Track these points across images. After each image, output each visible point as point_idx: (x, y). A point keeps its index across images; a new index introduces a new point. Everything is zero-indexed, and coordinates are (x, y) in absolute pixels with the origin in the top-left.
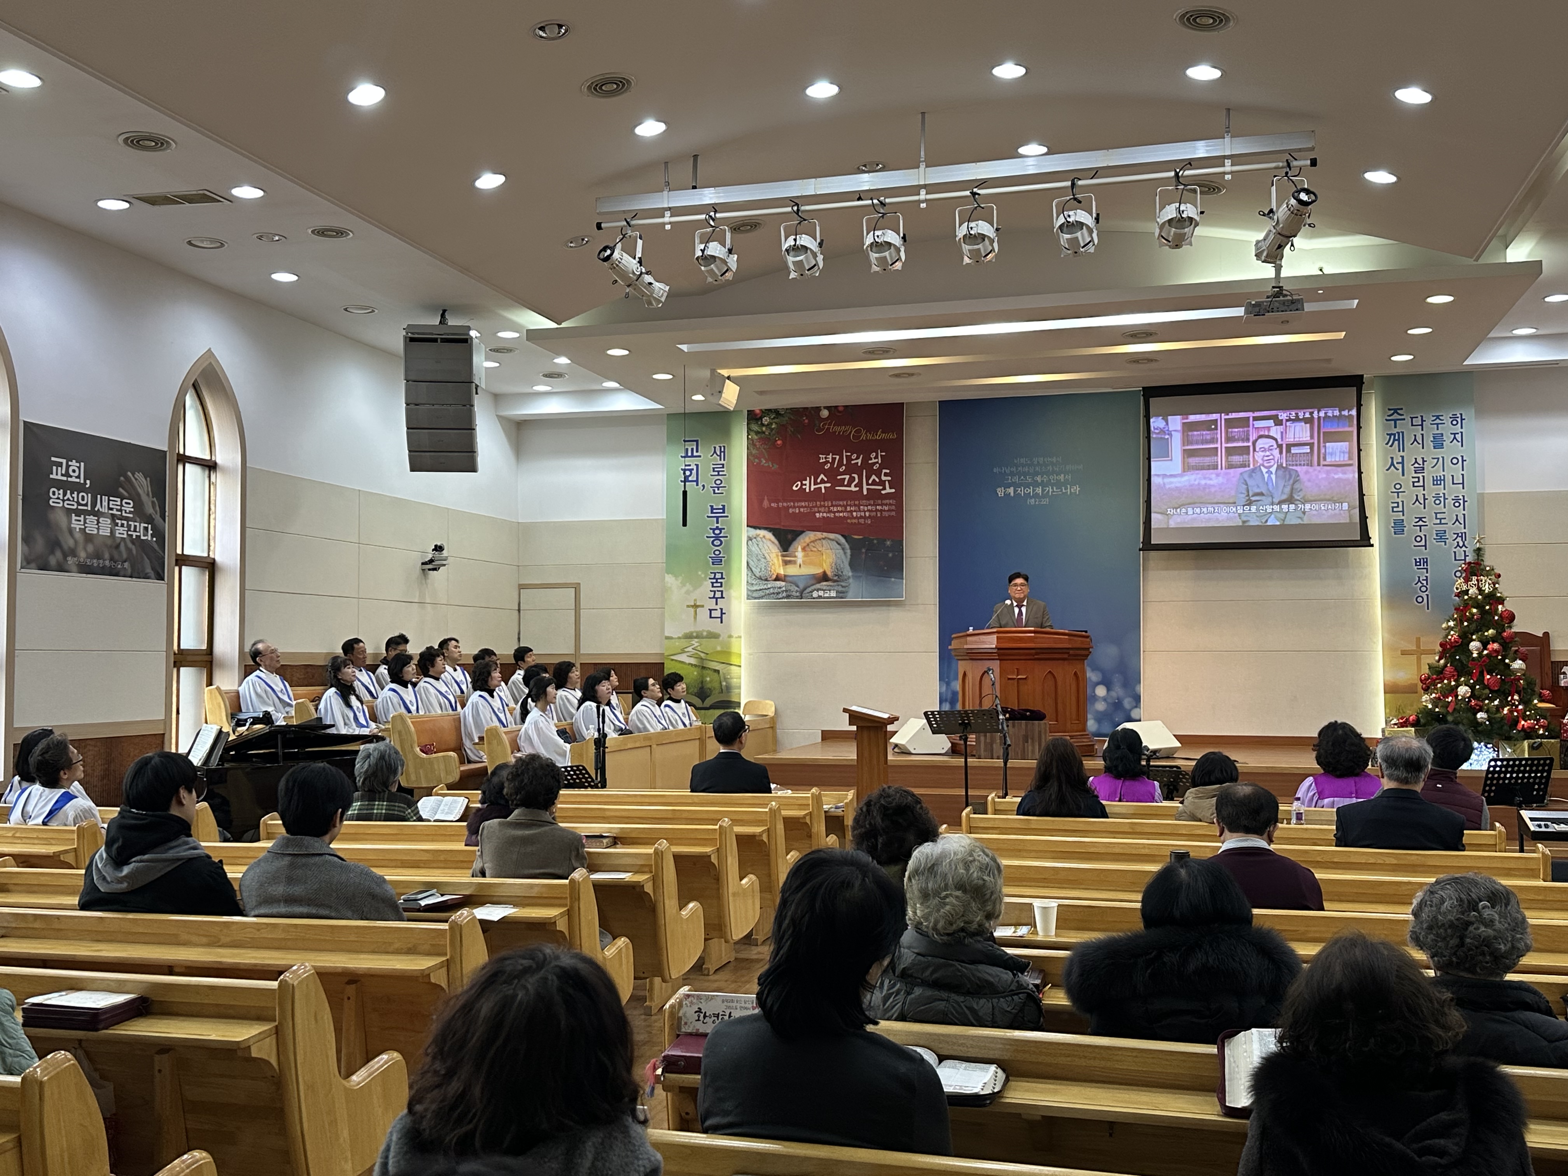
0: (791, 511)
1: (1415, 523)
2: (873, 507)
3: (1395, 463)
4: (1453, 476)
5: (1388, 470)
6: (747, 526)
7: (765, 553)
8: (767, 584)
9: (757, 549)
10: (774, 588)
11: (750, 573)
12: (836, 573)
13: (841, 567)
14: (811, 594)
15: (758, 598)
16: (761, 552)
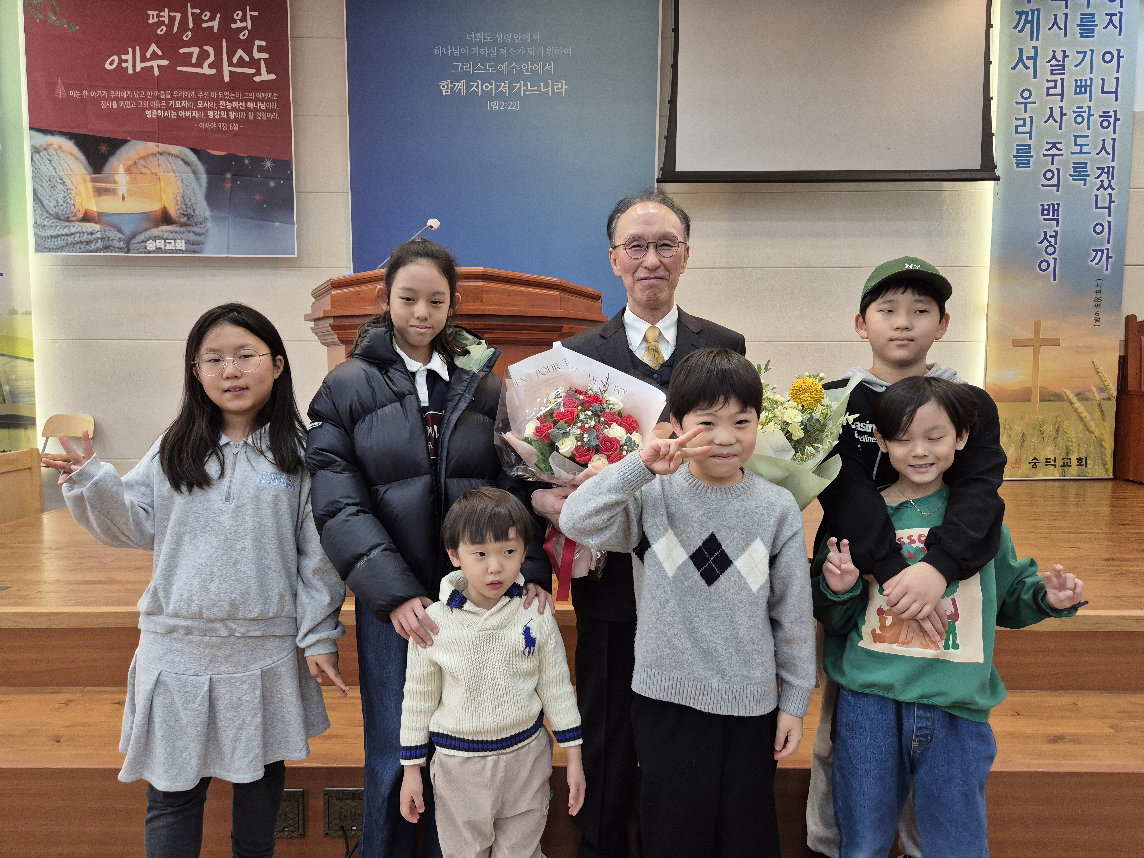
0: (104, 105)
1: (1047, 150)
2: (241, 104)
3: (1025, 58)
4: (1103, 80)
5: (1013, 68)
6: (31, 129)
7: (61, 174)
8: (69, 226)
9: (49, 166)
10: (80, 233)
11: (39, 209)
12: (186, 213)
13: (192, 201)
14: (143, 244)
15: (56, 250)
16: (56, 172)
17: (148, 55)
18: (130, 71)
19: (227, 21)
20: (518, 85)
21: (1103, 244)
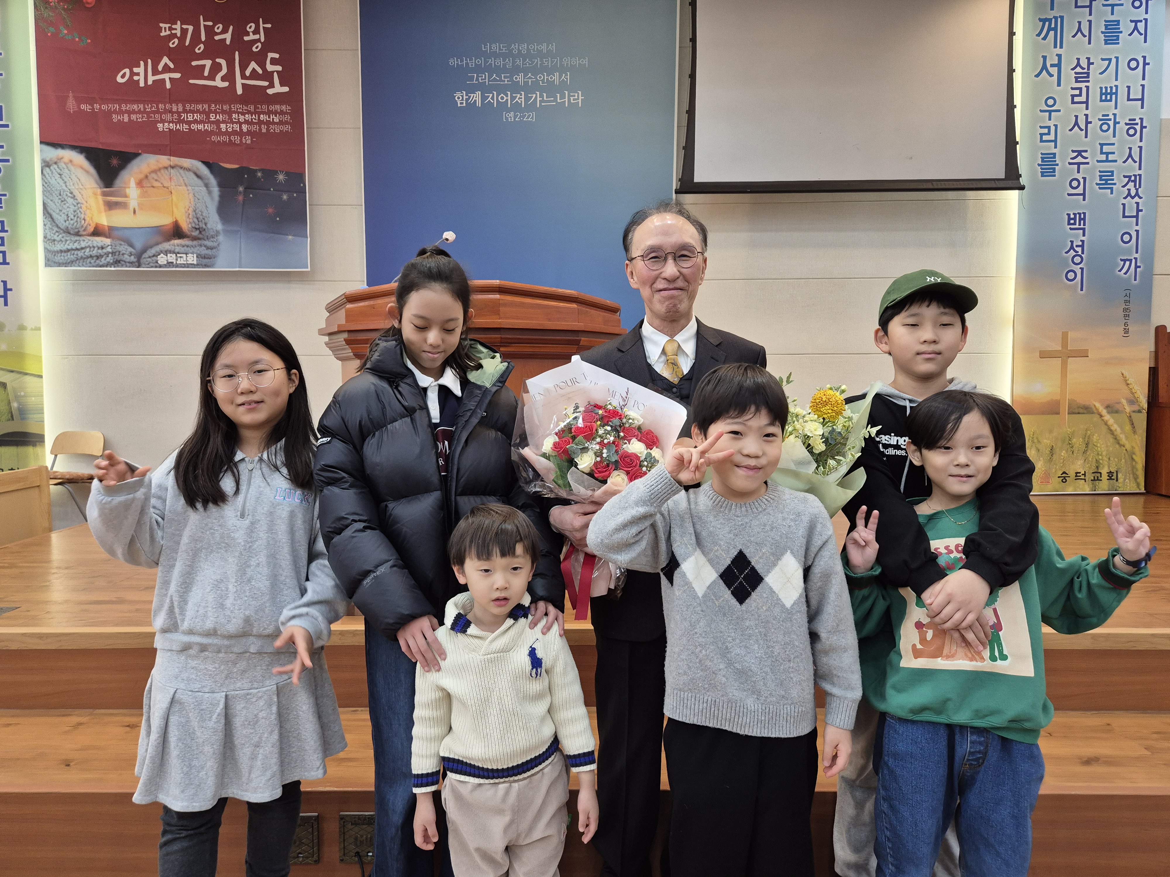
0: (115, 118)
1: (1072, 159)
2: (254, 116)
3: (1048, 66)
4: (1129, 87)
5: (1037, 76)
6: (41, 142)
7: (72, 188)
8: (80, 241)
9: (60, 180)
10: (90, 248)
11: (49, 223)
12: (197, 227)
13: (204, 214)
14: (155, 258)
15: (66, 264)
16: (66, 186)
17: (160, 68)
18: (142, 84)
19: (240, 33)
20: (534, 95)
21: (1131, 254)
